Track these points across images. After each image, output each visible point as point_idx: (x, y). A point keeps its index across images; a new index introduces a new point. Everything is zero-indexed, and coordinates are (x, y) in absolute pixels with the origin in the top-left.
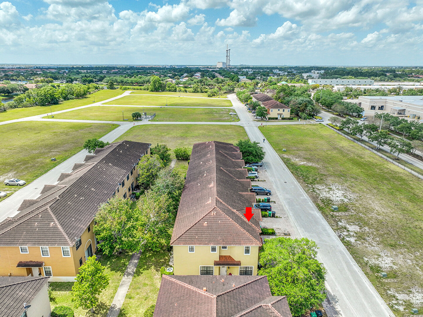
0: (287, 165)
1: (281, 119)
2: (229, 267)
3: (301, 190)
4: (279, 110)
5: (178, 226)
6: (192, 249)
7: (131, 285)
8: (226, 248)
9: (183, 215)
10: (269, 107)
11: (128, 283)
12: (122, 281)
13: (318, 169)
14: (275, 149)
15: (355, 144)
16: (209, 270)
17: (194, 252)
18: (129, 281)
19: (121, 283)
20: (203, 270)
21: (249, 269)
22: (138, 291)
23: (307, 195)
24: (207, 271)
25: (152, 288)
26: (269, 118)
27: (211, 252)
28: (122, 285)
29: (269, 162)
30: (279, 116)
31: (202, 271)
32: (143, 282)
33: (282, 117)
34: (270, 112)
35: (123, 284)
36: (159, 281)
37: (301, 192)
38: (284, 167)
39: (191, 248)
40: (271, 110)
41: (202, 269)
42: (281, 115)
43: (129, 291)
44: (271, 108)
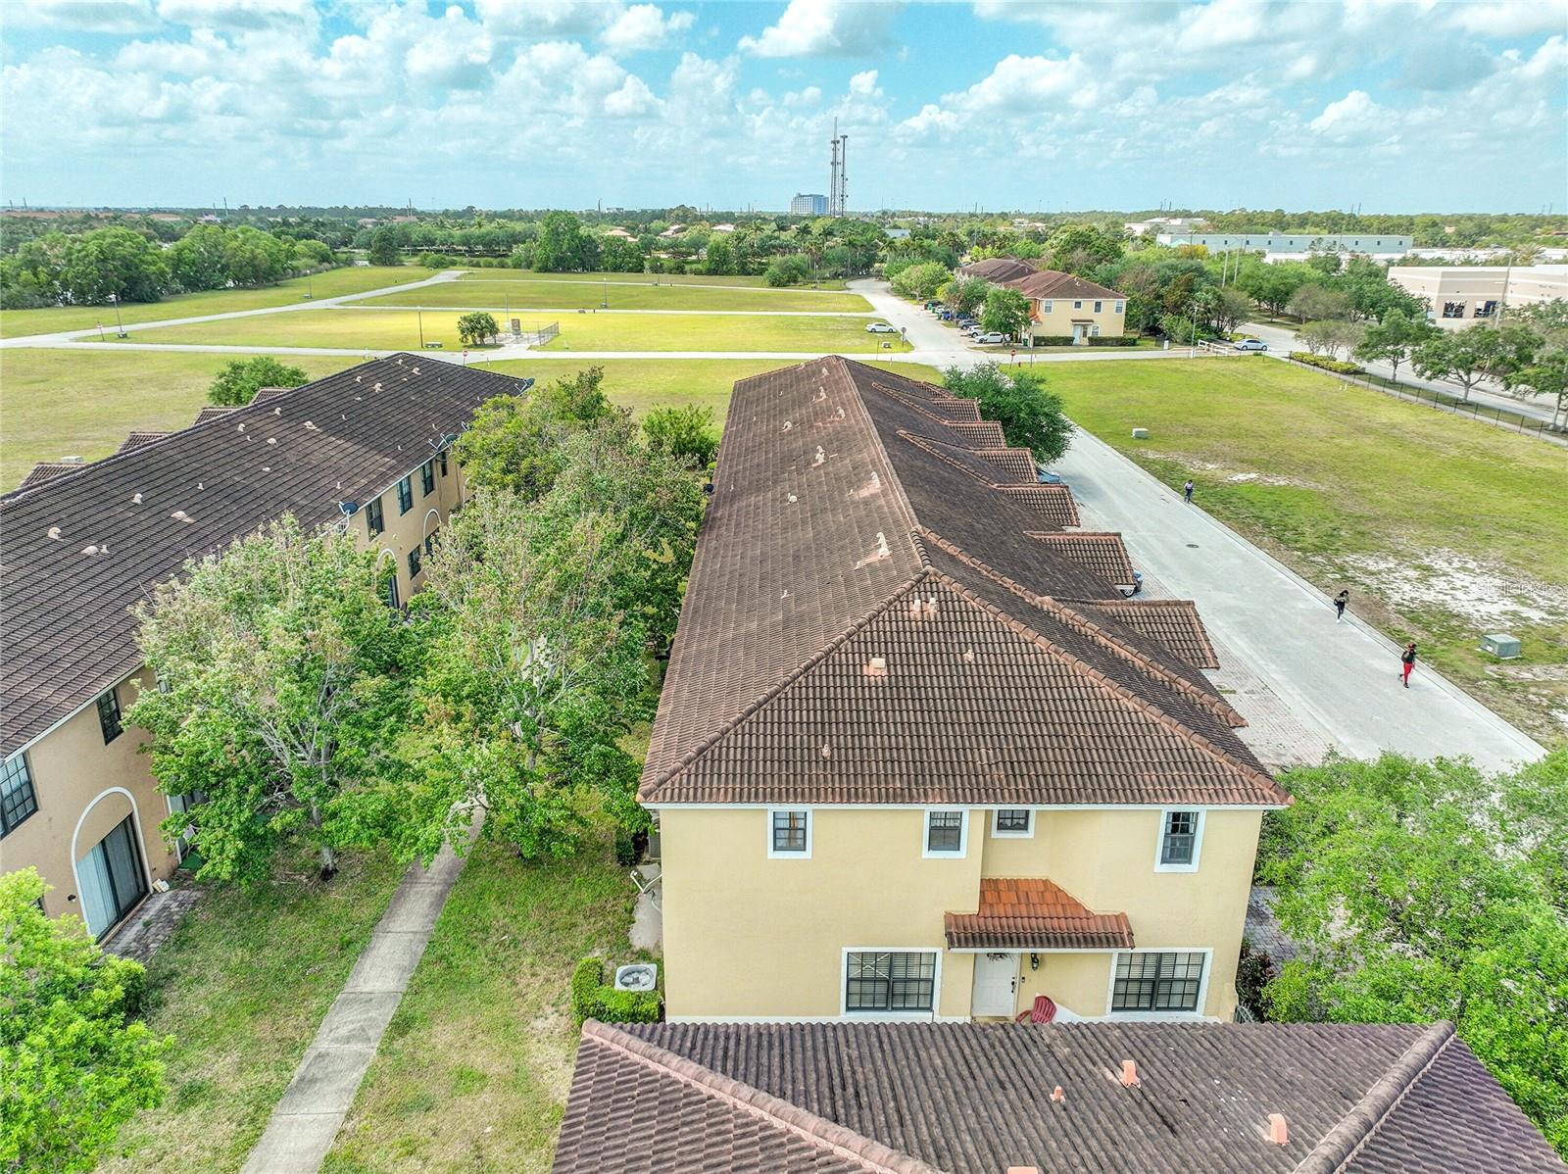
0: (1170, 486)
1: (1086, 341)
2: (1035, 959)
3: (1281, 575)
4: (1078, 305)
5: (685, 694)
6: (790, 835)
7: (367, 1084)
8: (1025, 827)
9: (714, 633)
10: (1037, 292)
11: (353, 1068)
12: (310, 1054)
13: (1325, 497)
14: (1094, 433)
15: (1440, 415)
16: (907, 980)
17: (807, 855)
18: (361, 1057)
19: (300, 1069)
20: (861, 980)
21: (1180, 973)
22: (418, 1125)
23: (1321, 595)
24: (890, 982)
25: (516, 1102)
26: (1035, 339)
27: (926, 854)
28: (307, 1082)
29: (1086, 475)
30: (1079, 331)
31: (855, 987)
32: (455, 1058)
33: (1090, 334)
34: (1041, 314)
35: (313, 1081)
36: (562, 1054)
37: (1285, 583)
38: (1161, 491)
39: (785, 824)
40: (1043, 306)
41: (855, 973)
42: (1085, 327)
43: (349, 1126)
44: (1046, 296)
